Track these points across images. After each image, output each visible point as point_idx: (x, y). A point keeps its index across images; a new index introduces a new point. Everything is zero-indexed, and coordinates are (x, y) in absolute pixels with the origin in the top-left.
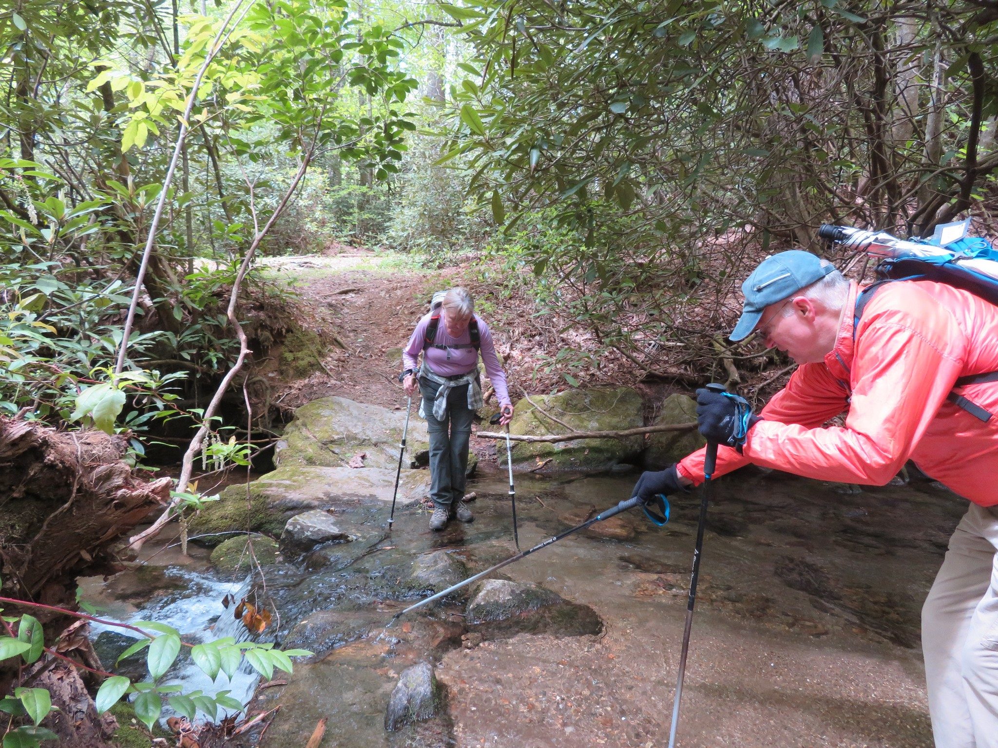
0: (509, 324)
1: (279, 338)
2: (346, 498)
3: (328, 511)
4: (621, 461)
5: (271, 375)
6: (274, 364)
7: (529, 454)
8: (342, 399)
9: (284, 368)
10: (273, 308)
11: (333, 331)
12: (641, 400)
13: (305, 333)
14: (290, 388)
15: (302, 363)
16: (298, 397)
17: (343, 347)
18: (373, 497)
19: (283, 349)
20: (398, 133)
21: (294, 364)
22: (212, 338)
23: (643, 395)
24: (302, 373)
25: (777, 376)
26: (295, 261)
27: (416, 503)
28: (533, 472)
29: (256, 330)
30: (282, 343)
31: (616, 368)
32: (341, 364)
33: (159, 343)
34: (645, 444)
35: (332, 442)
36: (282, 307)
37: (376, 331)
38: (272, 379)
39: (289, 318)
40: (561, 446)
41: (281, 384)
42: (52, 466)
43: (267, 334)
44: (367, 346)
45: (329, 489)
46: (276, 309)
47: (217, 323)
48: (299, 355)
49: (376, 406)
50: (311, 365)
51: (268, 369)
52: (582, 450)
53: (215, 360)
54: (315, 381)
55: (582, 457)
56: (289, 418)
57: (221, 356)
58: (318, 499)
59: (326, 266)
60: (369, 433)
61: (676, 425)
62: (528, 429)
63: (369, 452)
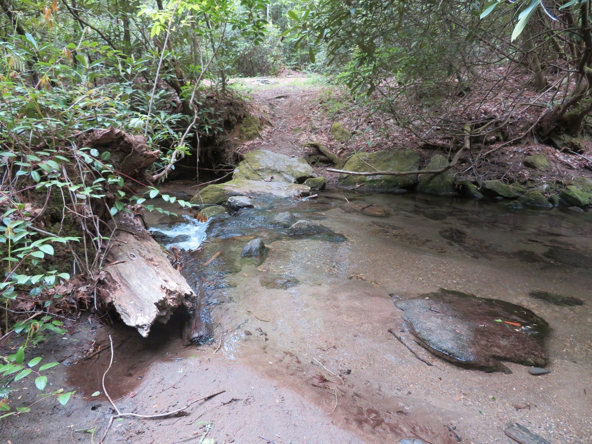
0: (359, 116)
1: (240, 120)
2: (258, 193)
3: (250, 197)
4: (401, 187)
5: (235, 138)
6: (237, 133)
7: (353, 181)
8: (266, 151)
9: (242, 135)
10: (238, 105)
11: (268, 118)
12: (419, 158)
13: (253, 118)
14: (244, 145)
15: (250, 133)
16: (247, 150)
17: (272, 126)
18: (271, 194)
19: (241, 126)
20: (262, 25)
21: (246, 133)
22: (207, 119)
23: (420, 155)
24: (250, 138)
25: (499, 147)
26: (260, 80)
27: (290, 197)
28: (353, 190)
29: (228, 116)
30: (241, 122)
31: (409, 140)
32: (269, 134)
33: (183, 120)
34: (417, 180)
35: (259, 170)
36: (242, 104)
37: (291, 118)
38: (236, 140)
39: (245, 110)
40: (369, 178)
41: (240, 143)
42: (126, 142)
43: (234, 118)
44: (285, 126)
45: (252, 189)
46: (239, 105)
47: (209, 111)
48: (249, 129)
49: (283, 155)
50: (255, 134)
51: (234, 135)
52: (381, 180)
53: (207, 130)
54: (255, 142)
55: (380, 184)
56: (242, 159)
57: (210, 127)
58: (246, 192)
59: (276, 83)
60: (276, 167)
61: (433, 171)
62: (355, 169)
63: (275, 176)
